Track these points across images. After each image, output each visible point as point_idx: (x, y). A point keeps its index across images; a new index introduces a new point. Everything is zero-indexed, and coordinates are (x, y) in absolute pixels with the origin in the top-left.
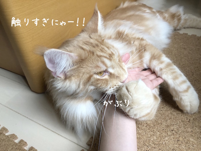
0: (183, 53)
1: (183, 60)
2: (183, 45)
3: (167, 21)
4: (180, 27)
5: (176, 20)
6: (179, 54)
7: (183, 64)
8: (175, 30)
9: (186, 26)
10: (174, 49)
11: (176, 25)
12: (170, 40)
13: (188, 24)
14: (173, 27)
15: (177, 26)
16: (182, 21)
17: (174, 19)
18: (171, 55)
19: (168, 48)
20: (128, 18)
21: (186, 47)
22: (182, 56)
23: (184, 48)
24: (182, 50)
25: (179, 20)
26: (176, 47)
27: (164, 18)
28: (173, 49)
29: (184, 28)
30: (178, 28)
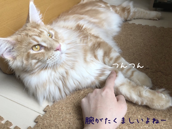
0: (129, 39)
1: (128, 44)
2: (130, 32)
3: (118, 13)
4: (130, 18)
5: (126, 13)
6: (126, 40)
7: (128, 47)
8: (126, 20)
9: (136, 17)
10: (123, 36)
11: (126, 17)
12: (121, 29)
13: (137, 15)
14: (124, 18)
15: (128, 17)
16: (131, 14)
17: (125, 12)
18: (120, 41)
19: (118, 36)
20: (86, 13)
21: (132, 34)
22: (128, 41)
23: (131, 35)
24: (129, 37)
25: (129, 12)
26: (125, 34)
27: (116, 11)
28: (121, 36)
29: (134, 19)
30: (129, 19)
